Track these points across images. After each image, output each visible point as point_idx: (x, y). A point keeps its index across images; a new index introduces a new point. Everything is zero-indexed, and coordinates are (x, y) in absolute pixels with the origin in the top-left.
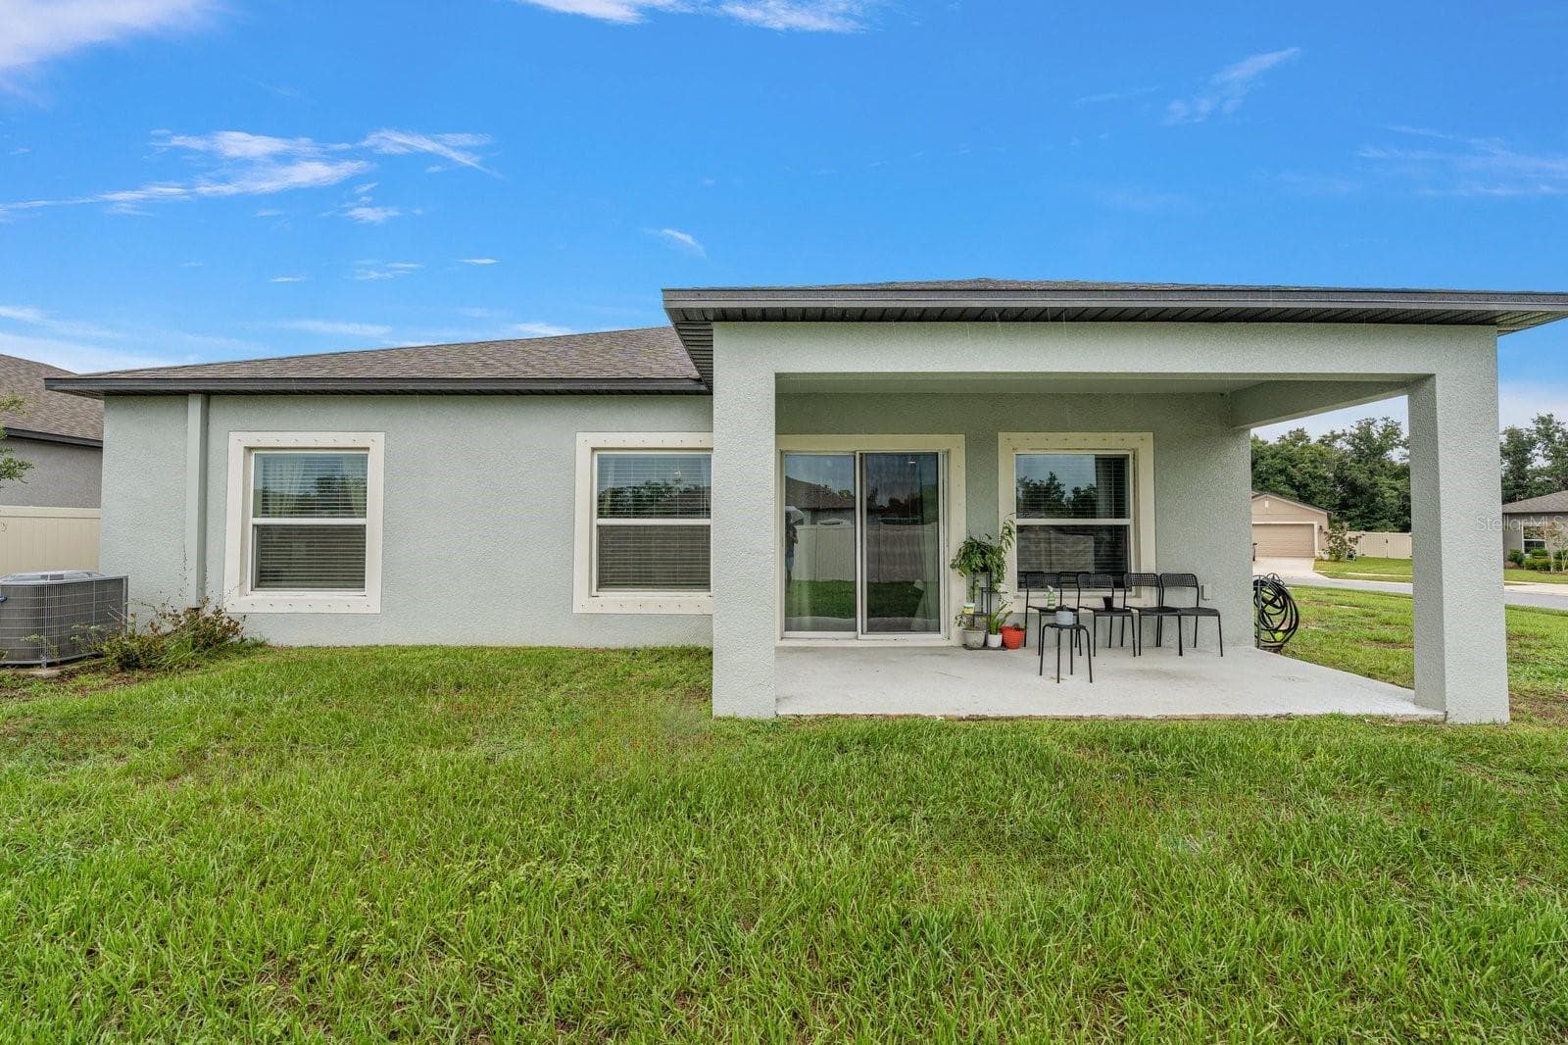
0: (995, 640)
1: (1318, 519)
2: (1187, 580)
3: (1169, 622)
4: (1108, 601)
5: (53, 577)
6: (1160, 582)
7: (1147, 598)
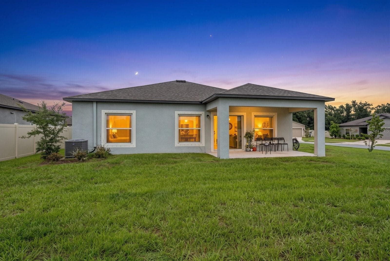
0: (252, 150)
1: (302, 127)
2: (282, 139)
3: (280, 146)
4: (270, 142)
5: (76, 140)
6: (278, 139)
7: (276, 142)
